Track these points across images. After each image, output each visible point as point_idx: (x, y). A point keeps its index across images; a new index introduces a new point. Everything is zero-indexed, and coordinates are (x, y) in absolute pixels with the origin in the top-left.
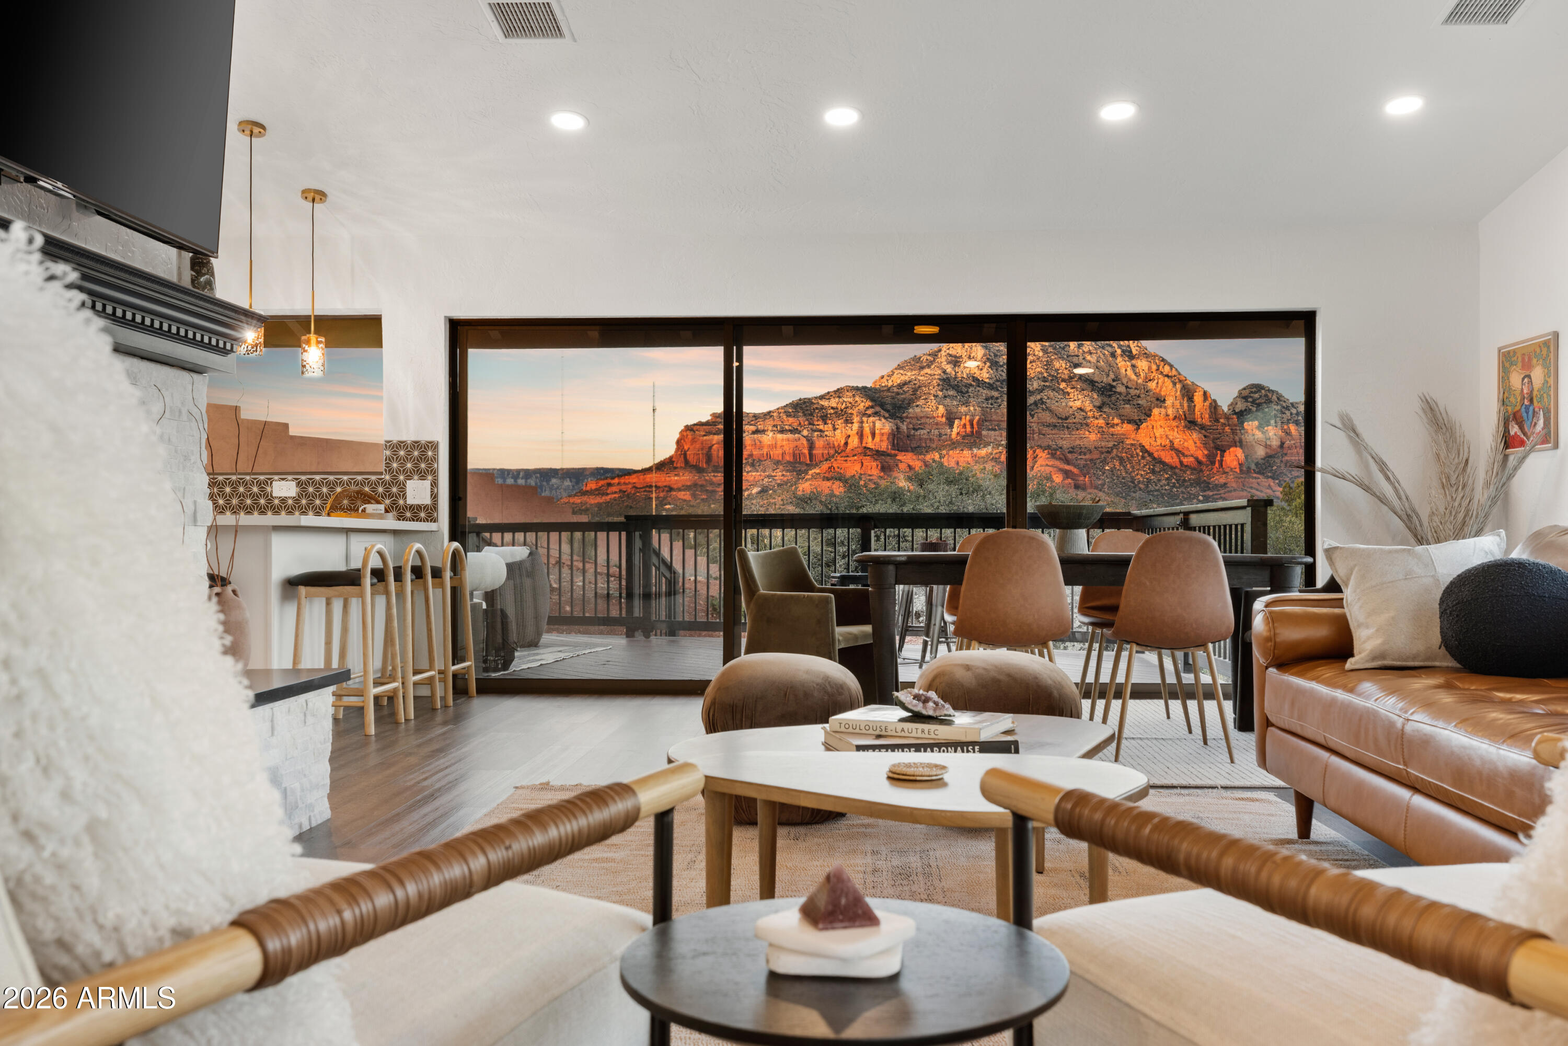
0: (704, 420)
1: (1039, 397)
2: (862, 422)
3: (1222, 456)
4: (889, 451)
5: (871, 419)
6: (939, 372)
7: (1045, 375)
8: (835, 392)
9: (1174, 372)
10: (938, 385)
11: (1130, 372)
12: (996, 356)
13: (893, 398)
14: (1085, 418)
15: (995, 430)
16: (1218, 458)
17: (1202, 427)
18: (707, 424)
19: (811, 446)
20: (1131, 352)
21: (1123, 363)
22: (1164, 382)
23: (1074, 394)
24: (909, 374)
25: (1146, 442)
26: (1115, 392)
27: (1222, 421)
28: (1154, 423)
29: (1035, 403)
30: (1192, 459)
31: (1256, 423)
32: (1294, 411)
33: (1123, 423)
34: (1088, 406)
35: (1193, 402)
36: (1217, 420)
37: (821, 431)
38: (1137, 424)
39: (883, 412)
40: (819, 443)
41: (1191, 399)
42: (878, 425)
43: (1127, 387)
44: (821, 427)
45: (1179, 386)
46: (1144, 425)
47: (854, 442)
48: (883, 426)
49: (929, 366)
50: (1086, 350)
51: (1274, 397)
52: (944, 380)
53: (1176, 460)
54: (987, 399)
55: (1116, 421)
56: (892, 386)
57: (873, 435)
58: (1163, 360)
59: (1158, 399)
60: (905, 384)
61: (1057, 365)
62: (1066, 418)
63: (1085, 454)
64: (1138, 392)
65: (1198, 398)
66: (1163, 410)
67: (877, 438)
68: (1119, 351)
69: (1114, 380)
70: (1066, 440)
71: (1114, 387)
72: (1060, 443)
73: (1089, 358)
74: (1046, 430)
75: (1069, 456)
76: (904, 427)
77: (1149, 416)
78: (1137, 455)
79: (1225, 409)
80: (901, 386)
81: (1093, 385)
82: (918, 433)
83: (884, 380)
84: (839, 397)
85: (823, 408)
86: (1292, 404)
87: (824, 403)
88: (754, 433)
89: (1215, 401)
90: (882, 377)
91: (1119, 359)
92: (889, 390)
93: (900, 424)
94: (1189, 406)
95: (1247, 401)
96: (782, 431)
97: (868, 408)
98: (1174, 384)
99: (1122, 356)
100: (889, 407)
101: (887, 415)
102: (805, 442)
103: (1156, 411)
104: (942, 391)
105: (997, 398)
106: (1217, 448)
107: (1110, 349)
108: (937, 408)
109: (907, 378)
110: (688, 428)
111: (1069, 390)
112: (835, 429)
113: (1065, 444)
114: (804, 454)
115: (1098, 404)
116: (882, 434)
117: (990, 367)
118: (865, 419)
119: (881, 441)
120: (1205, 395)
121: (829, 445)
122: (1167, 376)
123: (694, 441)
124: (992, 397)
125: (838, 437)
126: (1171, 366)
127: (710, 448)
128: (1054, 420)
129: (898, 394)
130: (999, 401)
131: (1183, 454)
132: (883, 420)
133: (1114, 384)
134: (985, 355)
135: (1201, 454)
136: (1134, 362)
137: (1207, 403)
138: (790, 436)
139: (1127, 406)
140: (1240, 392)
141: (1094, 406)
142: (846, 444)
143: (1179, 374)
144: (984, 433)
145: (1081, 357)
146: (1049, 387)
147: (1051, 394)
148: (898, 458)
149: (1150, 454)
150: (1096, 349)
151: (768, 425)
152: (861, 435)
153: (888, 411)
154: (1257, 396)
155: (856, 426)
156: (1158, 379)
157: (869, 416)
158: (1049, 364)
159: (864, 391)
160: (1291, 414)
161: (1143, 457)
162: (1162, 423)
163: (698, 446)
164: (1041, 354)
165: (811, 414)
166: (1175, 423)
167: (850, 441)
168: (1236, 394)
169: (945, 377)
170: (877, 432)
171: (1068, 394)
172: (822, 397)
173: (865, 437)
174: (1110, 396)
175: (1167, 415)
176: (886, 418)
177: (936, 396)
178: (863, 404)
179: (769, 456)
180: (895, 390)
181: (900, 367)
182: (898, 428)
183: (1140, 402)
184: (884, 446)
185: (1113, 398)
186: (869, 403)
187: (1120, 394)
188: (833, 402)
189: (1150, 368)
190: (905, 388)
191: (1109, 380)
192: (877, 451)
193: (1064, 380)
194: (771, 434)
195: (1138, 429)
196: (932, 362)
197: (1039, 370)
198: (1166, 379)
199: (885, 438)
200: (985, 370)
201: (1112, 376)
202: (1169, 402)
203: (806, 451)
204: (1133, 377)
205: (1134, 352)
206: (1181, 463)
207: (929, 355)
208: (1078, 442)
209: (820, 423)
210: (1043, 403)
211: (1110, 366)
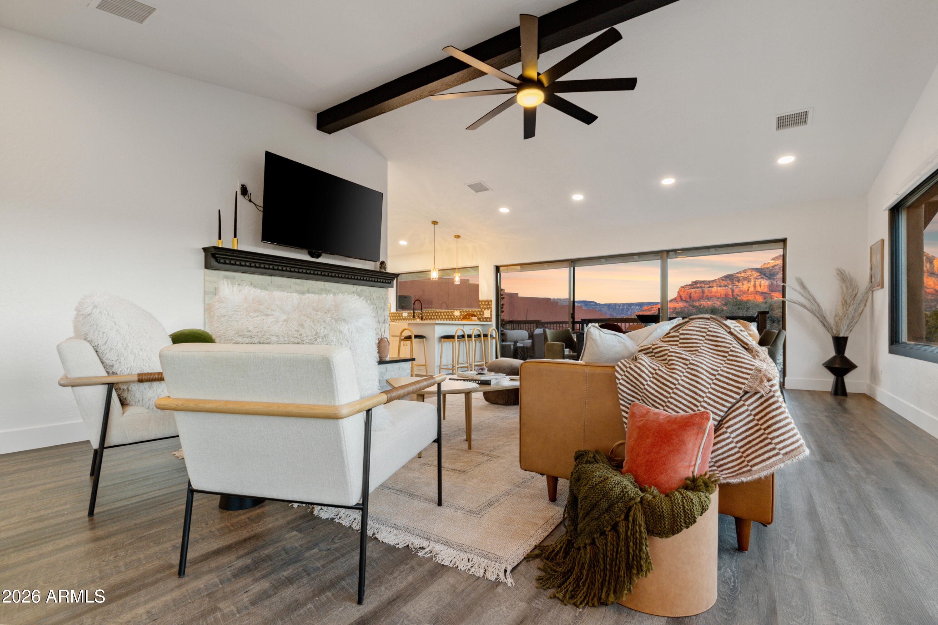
0: (688, 284)
2: (755, 281)
4: (768, 292)
5: (760, 280)
8: (743, 271)
13: (770, 272)
18: (690, 285)
19: (733, 291)
37: (737, 286)
39: (765, 277)
40: (736, 291)
42: (763, 282)
44: (737, 284)
47: (752, 289)
48: (765, 283)
57: (760, 286)
60: (775, 266)
67: (762, 287)
80: (773, 267)
83: (766, 265)
84: (745, 272)
85: (738, 277)
87: (738, 275)
88: (708, 287)
90: (765, 264)
92: (768, 268)
93: (773, 281)
96: (720, 286)
97: (758, 276)
100: (768, 275)
101: (767, 278)
102: (730, 290)
109: (776, 264)
110: (682, 287)
112: (743, 285)
114: (730, 295)
116: (764, 286)
118: (757, 280)
119: (764, 288)
121: (741, 291)
123: (684, 291)
125: (745, 287)
127: (691, 294)
129: (772, 270)
132: (765, 280)
138: (724, 288)
142: (748, 290)
148: (772, 294)
151: (715, 284)
152: (755, 286)
153: (767, 277)
155: (752, 283)
157: (759, 279)
159: (757, 270)
163: (686, 293)
165: (733, 280)
167: (750, 289)
170: (762, 285)
172: (737, 273)
173: (756, 287)
176: (766, 279)
178: (756, 274)
179: (715, 296)
180: (771, 268)
181: (773, 259)
182: (772, 283)
184: (766, 290)
186: (758, 274)
188: (743, 275)
190: (775, 267)
192: (762, 292)
194: (715, 288)
199: (766, 287)
203: (730, 293)
209: (737, 282)
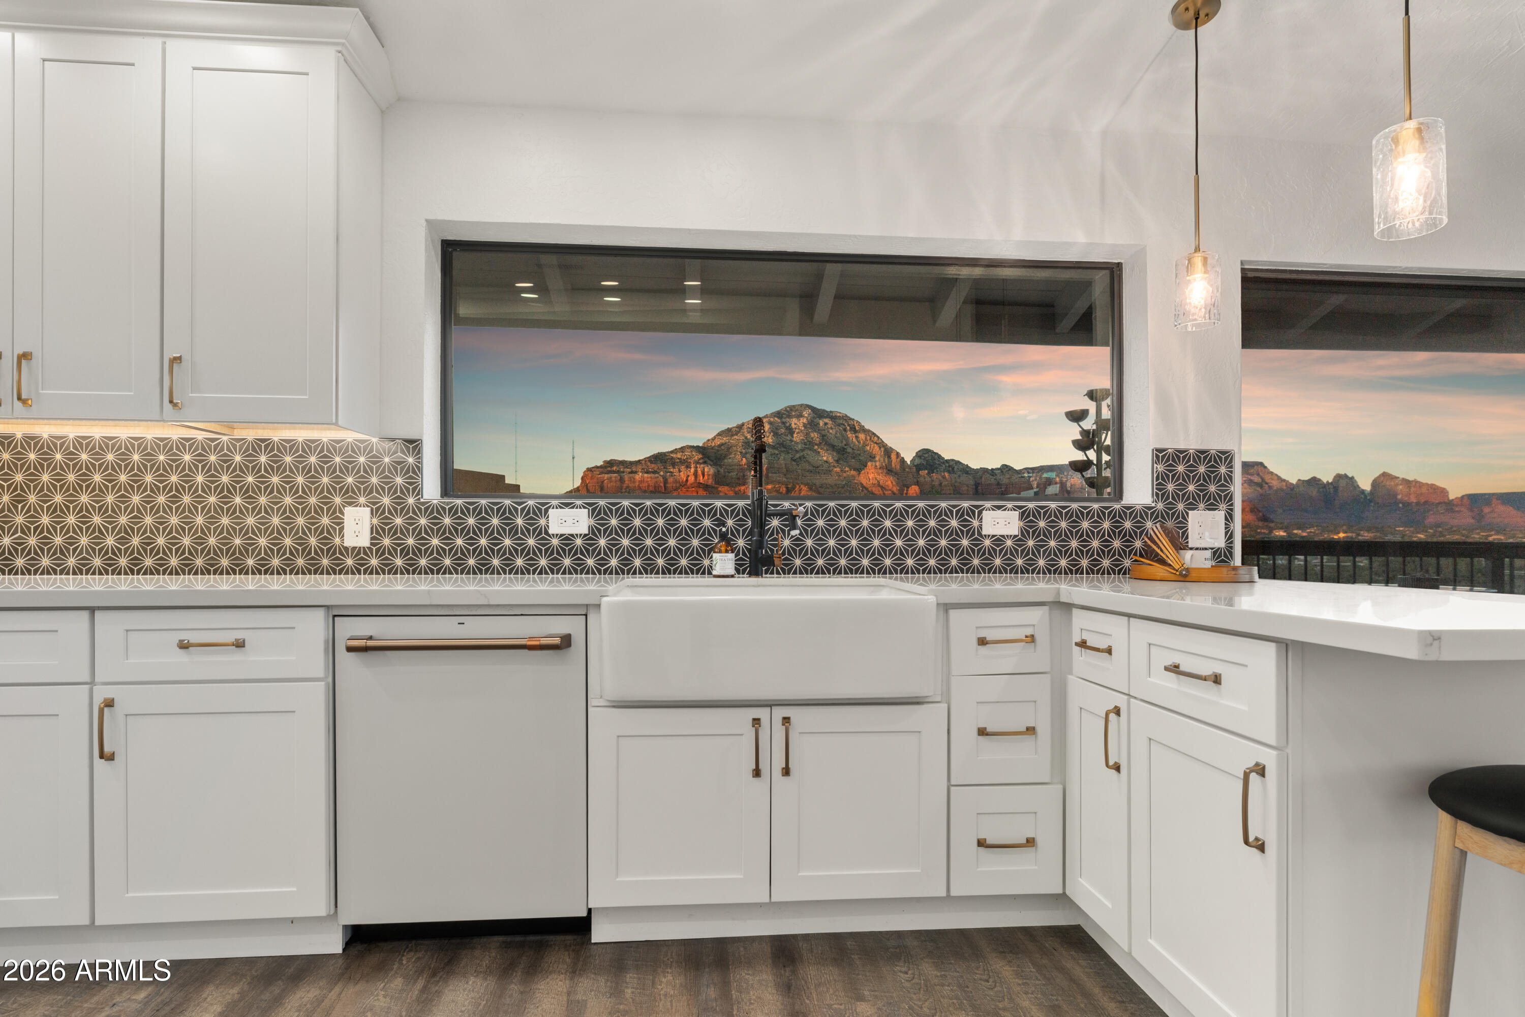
0: (599, 465)
1: (802, 454)
2: (696, 467)
3: (907, 491)
4: (713, 485)
5: (702, 466)
6: (743, 438)
7: (806, 441)
8: (680, 449)
9: (880, 441)
10: (743, 446)
11: (854, 440)
12: (777, 429)
13: (715, 453)
14: (829, 467)
15: (776, 473)
16: (905, 492)
17: (896, 473)
18: (601, 467)
19: (666, 482)
20: (855, 428)
21: (851, 435)
22: (874, 447)
23: (822, 452)
24: (725, 439)
25: (864, 482)
26: (846, 452)
27: (907, 470)
28: (868, 470)
29: (800, 458)
30: (890, 492)
31: (926, 471)
32: (947, 465)
33: (851, 470)
34: (831, 460)
35: (891, 458)
36: (904, 470)
37: (671, 472)
38: (859, 471)
39: (709, 462)
40: (671, 480)
41: (889, 457)
42: (706, 469)
43: (853, 449)
44: (672, 470)
45: (882, 449)
46: (863, 471)
47: (692, 479)
48: (709, 470)
49: (737, 435)
50: (829, 427)
51: (936, 456)
52: (745, 443)
53: (881, 492)
54: (771, 455)
55: (847, 469)
56: (715, 446)
57: (703, 475)
58: (874, 434)
59: (870, 457)
60: (722, 445)
61: (812, 435)
62: (818, 467)
63: (828, 489)
64: (859, 452)
65: (893, 456)
66: (874, 463)
67: (706, 477)
68: (848, 428)
69: (845, 445)
70: (818, 480)
71: (846, 449)
72: (814, 481)
73: (831, 431)
74: (807, 474)
75: (820, 489)
76: (722, 470)
77: (866, 466)
78: (859, 489)
79: (909, 463)
80: (720, 446)
81: (834, 448)
82: (730, 474)
83: (710, 442)
84: (683, 452)
85: (672, 458)
86: (946, 460)
87: (673, 455)
88: (630, 473)
89: (903, 458)
90: (709, 440)
91: (848, 433)
92: (712, 448)
93: (719, 469)
94: (888, 461)
95: (921, 458)
96: (647, 472)
97: (700, 459)
98: (880, 448)
99: (850, 431)
100: (713, 459)
101: (711, 463)
102: (662, 480)
103: (869, 464)
104: (744, 449)
105: (777, 454)
106: (905, 485)
107: (843, 426)
108: (742, 460)
109: (723, 441)
110: (589, 470)
111: (819, 450)
112: (680, 471)
113: (818, 482)
114: (661, 487)
115: (836, 459)
116: (709, 475)
117: (773, 436)
118: (698, 466)
119: (708, 479)
120: (898, 454)
121: (676, 481)
122: (876, 443)
123: (592, 478)
124: (774, 454)
125: (683, 476)
126: (878, 437)
127: (603, 482)
128: (811, 468)
129: (718, 451)
130: (779, 456)
131: (885, 489)
132: (710, 467)
133: (846, 447)
134: (770, 428)
135: (895, 489)
136: (857, 434)
137: (898, 460)
138: (652, 475)
139: (853, 460)
140: (917, 453)
141: (834, 460)
142: (687, 480)
143: (883, 442)
144: (770, 475)
145: (826, 431)
146: (808, 448)
147: (809, 452)
148: (719, 489)
149: (867, 489)
150: (835, 426)
151: (639, 468)
152: (696, 474)
153: (712, 461)
154: (926, 455)
155: (692, 470)
156: (871, 445)
157: (701, 464)
158: (807, 434)
159: (697, 448)
160: (946, 466)
161: (862, 491)
162: (873, 470)
163: (595, 480)
164: (803, 428)
165: (666, 462)
166: (880, 471)
167: (689, 478)
168: (914, 455)
169: (746, 441)
170: (706, 473)
171: (819, 452)
172: (672, 452)
173: (698, 476)
174: (843, 454)
175: (876, 466)
176: (711, 465)
177: (741, 453)
178: (697, 456)
179: (640, 488)
180: (716, 448)
181: (719, 434)
182: (718, 471)
183: (861, 458)
184: (710, 482)
185: (845, 455)
186: (700, 456)
187: (849, 453)
188: (679, 455)
189: (866, 438)
190: (723, 448)
191: (843, 445)
192: (707, 485)
193: (816, 444)
194: (640, 474)
195: (859, 474)
196: (739, 432)
197: (801, 438)
198: (875, 445)
199: (710, 477)
200: (770, 437)
201: (844, 442)
202: (877, 459)
203: (662, 485)
204: (857, 443)
205: (857, 428)
206: (884, 493)
207: (737, 427)
208: (824, 481)
209: (671, 467)
210: (804, 458)
211: (843, 436)
